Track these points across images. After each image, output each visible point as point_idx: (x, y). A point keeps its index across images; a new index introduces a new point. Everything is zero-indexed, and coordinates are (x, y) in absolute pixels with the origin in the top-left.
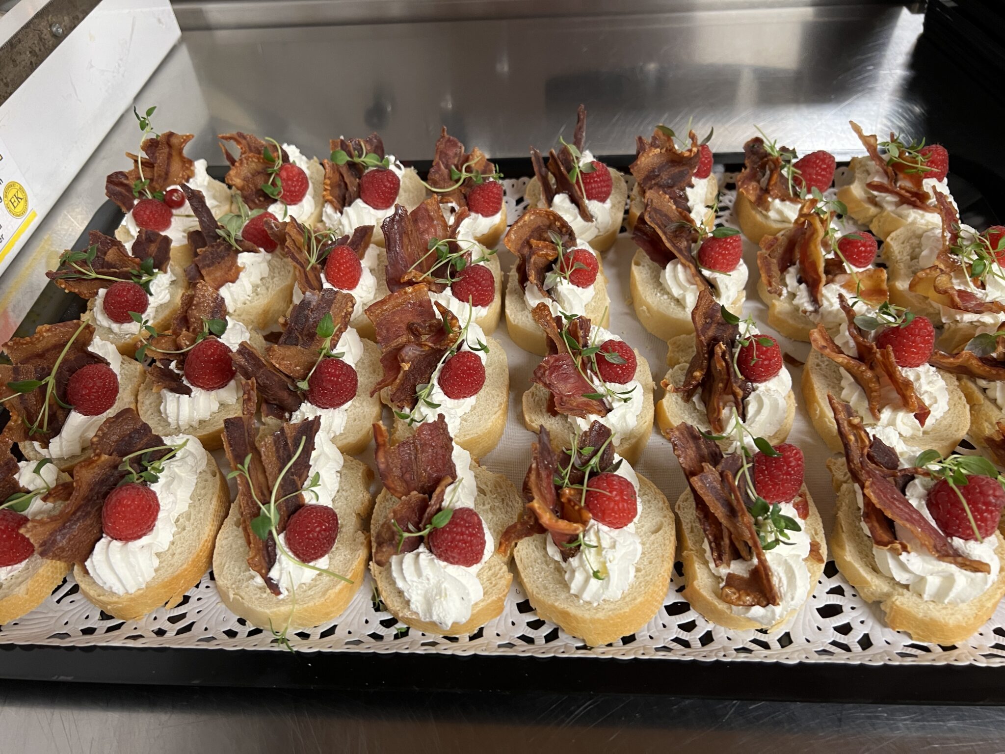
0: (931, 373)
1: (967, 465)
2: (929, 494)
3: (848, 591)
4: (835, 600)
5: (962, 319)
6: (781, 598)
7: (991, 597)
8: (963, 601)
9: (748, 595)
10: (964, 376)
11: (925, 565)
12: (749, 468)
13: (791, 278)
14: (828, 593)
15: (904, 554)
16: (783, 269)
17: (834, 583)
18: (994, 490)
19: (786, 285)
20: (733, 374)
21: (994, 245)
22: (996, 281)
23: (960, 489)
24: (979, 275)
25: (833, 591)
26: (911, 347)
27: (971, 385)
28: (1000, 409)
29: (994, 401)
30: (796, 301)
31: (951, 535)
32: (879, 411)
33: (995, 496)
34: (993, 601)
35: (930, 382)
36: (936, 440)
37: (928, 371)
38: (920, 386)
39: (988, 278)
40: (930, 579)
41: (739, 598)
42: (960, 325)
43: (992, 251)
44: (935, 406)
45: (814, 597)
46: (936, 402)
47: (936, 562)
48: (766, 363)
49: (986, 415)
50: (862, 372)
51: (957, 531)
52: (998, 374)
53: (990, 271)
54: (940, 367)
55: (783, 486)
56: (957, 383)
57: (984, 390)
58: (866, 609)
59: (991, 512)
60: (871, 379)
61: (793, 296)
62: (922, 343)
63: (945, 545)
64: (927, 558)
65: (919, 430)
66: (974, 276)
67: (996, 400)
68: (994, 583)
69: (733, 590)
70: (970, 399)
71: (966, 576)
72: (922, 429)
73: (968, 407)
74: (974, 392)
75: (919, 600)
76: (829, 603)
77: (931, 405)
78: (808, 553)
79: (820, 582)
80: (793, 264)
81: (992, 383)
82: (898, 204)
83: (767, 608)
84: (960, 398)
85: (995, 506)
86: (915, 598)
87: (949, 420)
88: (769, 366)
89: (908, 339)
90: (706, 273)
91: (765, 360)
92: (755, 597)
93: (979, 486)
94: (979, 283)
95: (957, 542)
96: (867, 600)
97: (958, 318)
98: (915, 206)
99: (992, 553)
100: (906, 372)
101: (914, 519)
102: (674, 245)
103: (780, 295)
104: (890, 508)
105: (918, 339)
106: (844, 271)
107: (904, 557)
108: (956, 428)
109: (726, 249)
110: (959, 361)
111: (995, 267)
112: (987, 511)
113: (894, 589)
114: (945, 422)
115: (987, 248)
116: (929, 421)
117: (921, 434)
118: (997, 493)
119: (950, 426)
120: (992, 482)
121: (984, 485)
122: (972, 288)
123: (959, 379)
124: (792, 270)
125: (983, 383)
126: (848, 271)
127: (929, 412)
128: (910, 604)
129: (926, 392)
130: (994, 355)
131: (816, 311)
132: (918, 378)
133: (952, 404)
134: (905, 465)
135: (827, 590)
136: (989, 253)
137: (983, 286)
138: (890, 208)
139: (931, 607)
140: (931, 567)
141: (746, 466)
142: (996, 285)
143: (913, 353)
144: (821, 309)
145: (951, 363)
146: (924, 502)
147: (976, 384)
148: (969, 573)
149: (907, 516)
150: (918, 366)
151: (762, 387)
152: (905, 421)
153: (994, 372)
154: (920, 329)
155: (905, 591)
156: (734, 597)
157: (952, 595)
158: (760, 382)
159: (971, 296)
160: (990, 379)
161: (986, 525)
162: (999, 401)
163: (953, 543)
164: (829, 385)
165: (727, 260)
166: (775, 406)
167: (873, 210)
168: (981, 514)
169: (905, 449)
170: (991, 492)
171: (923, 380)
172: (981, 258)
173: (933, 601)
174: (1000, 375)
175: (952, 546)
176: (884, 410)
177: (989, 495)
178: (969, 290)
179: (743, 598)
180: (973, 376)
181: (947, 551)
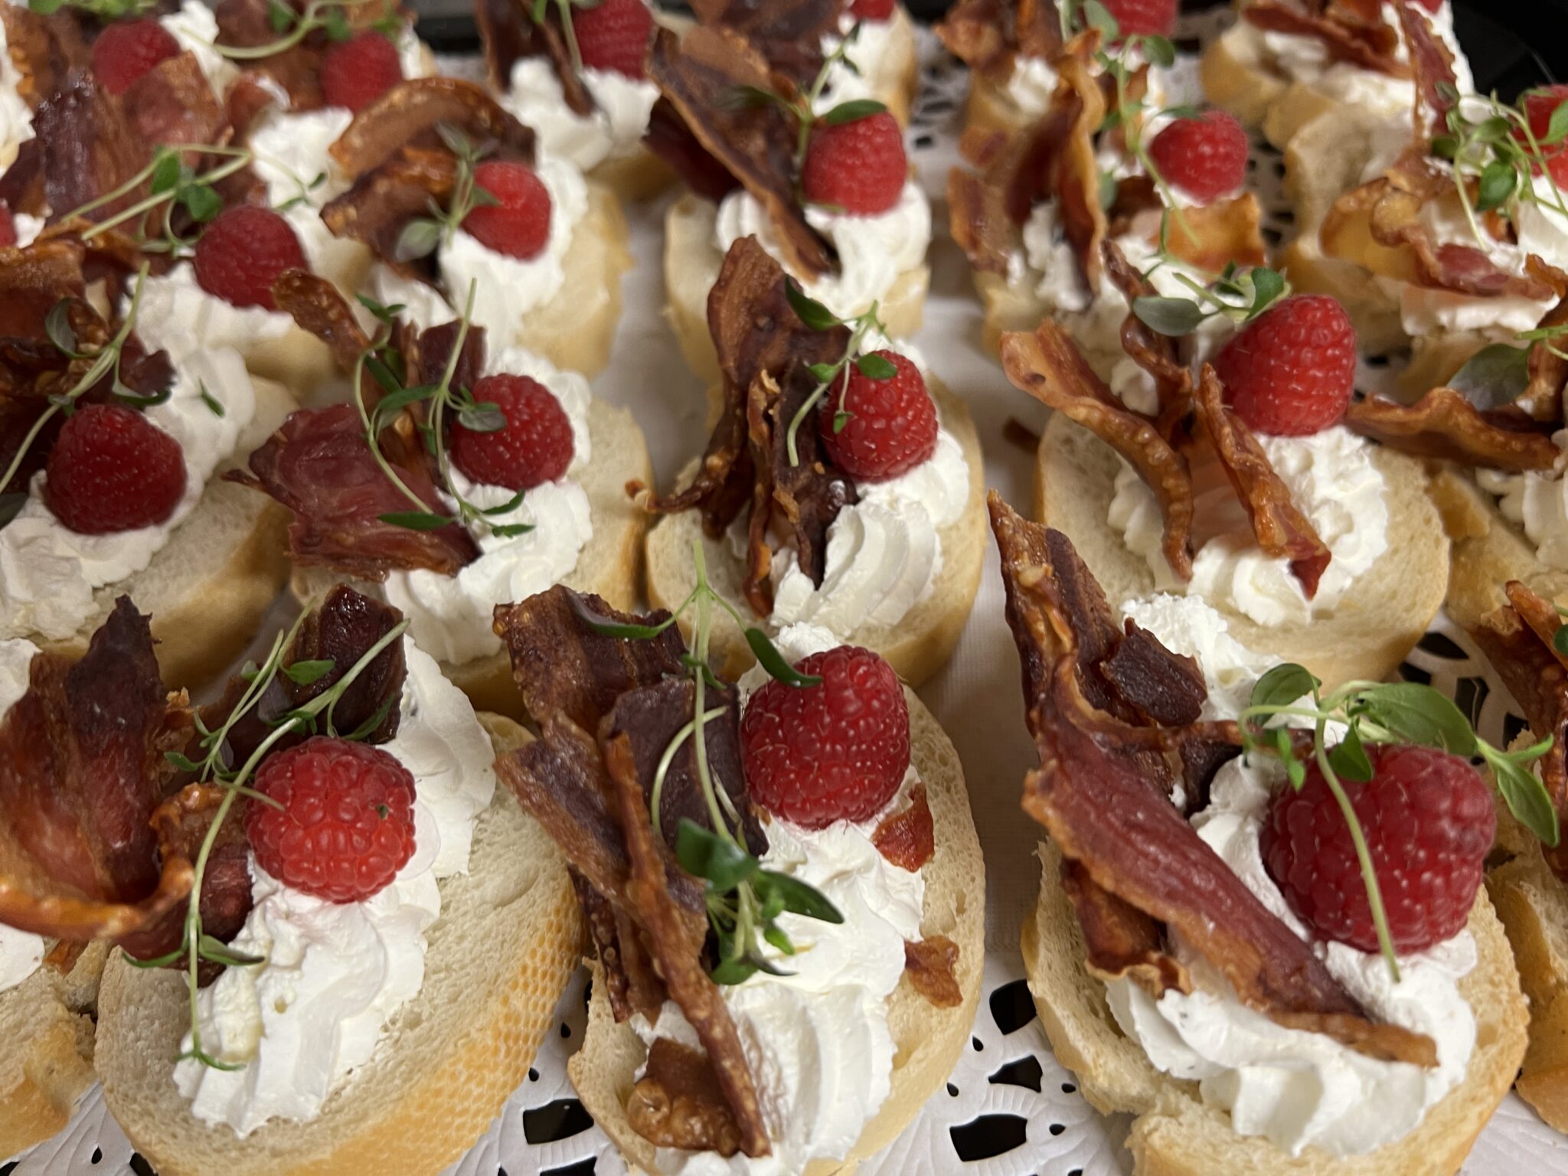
0: (1345, 451)
1: (1388, 713)
2: (1271, 802)
3: (1052, 1077)
4: (1010, 1101)
5: (1453, 321)
6: (780, 1135)
7: (1448, 1127)
8: (1351, 1150)
9: (694, 1112)
10: (1446, 463)
11: (1235, 1029)
12: (707, 725)
13: (1039, 235)
14: (993, 1080)
15: (1171, 995)
16: (1020, 215)
17: (1013, 1049)
18: (1457, 797)
19: (1025, 254)
20: (779, 456)
21: (1540, 126)
22: (1543, 222)
23: (1351, 794)
24: (1501, 201)
25: (1008, 1075)
26: (1289, 377)
27: (1461, 487)
28: (1532, 546)
29: (1518, 528)
30: (1045, 289)
31: (1323, 935)
32: (1192, 553)
33: (1456, 818)
34: (1452, 1142)
35: (1340, 476)
36: (1349, 633)
37: (1338, 446)
38: (1312, 486)
39: (1524, 216)
40: (1249, 1075)
41: (666, 1122)
42: (1449, 339)
43: (1533, 143)
44: (1348, 540)
45: (953, 1091)
46: (1349, 528)
47: (1268, 1026)
48: (878, 425)
49: (1494, 565)
50: (1145, 445)
51: (1340, 925)
52: (1527, 450)
53: (1528, 195)
54: (1376, 438)
55: (827, 775)
56: (1423, 482)
57: (1495, 500)
58: (1095, 1136)
59: (1446, 870)
60: (1166, 464)
61: (1038, 276)
62: (1319, 366)
63: (1299, 969)
64: (1245, 1012)
65: (1301, 608)
66: (1487, 206)
67: (1523, 525)
68: (1454, 1090)
69: (659, 1093)
70: (1454, 522)
71: (1362, 1072)
72: (1310, 606)
73: (1446, 544)
74: (1466, 505)
75: (1224, 1133)
76: (990, 1111)
77: (1334, 540)
78: (897, 981)
79: (978, 1045)
80: (1043, 197)
81: (1516, 480)
82: (1325, 66)
83: (734, 1160)
84: (1428, 521)
85: (1458, 849)
86: (1211, 1126)
87: (1390, 580)
88: (887, 433)
89: (1280, 355)
90: (816, 218)
91: (877, 416)
92: (712, 1120)
93: (1408, 786)
94: (1502, 227)
95: (1342, 959)
96: (1099, 1107)
97: (1444, 318)
98: (1364, 64)
99: (1452, 991)
100: (1279, 448)
101: (1198, 890)
102: (728, 144)
103: (1004, 273)
104: (1115, 855)
105: (1307, 355)
106: (1154, 202)
107: (1171, 1004)
108: (1407, 603)
109: (855, 151)
110: (1420, 417)
111: (1543, 187)
112: (1432, 864)
113: (1159, 1090)
114: (1381, 587)
115: (1520, 136)
116: (1330, 583)
117: (1308, 618)
118: (1467, 809)
119: (1394, 595)
120: (1450, 770)
121: (1425, 782)
122: (1481, 238)
123: (1431, 472)
124: (1042, 215)
125: (1492, 480)
126: (1166, 203)
127: (1326, 558)
128: (1197, 1143)
129: (1326, 501)
130: (1526, 404)
131: (1087, 308)
132: (1308, 464)
133: (1400, 540)
134: (1221, 707)
135: (994, 1071)
136: (1529, 149)
137: (1512, 236)
138: (1307, 77)
139: (1256, 1157)
140: (1254, 1038)
141: (703, 717)
142: (1545, 229)
143: (1295, 394)
144: (1098, 304)
145: (1401, 425)
146: (1252, 829)
147: (1474, 482)
148: (1368, 1063)
149: (1174, 882)
150: (1312, 431)
151: (876, 494)
152: (1261, 582)
153: (1517, 445)
154: (1313, 327)
155: (1185, 1101)
156: (654, 1117)
157: (1317, 1128)
158: (877, 481)
159: (1474, 257)
160: (1512, 468)
161: (1430, 912)
162: (1532, 527)
163: (1329, 963)
164: (1086, 491)
165: (862, 183)
166: (898, 545)
167: (1268, 86)
168: (1414, 875)
169: (1239, 662)
170: (1445, 805)
171: (1321, 470)
172: (1503, 157)
173: (1265, 1138)
174: (1535, 454)
175: (1325, 972)
176: (1203, 553)
177: (1437, 817)
178: (1473, 244)
179: (677, 1123)
180: (1469, 463)
181: (1303, 990)
